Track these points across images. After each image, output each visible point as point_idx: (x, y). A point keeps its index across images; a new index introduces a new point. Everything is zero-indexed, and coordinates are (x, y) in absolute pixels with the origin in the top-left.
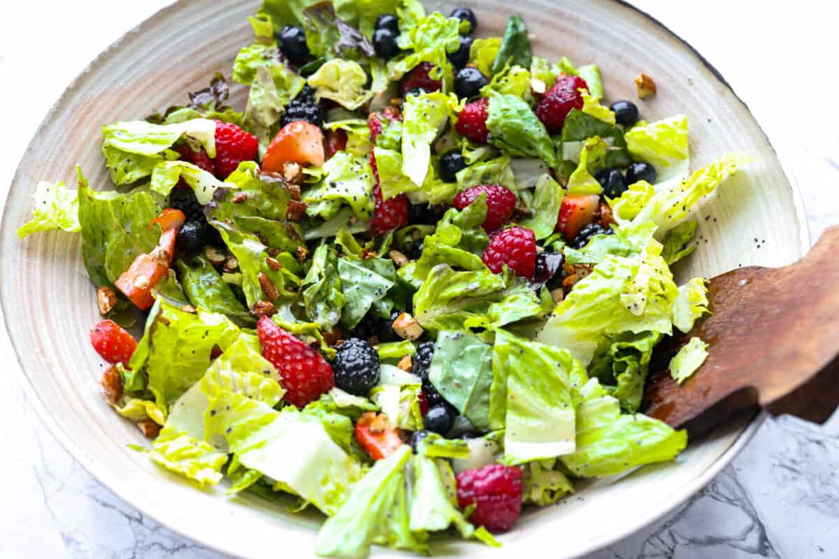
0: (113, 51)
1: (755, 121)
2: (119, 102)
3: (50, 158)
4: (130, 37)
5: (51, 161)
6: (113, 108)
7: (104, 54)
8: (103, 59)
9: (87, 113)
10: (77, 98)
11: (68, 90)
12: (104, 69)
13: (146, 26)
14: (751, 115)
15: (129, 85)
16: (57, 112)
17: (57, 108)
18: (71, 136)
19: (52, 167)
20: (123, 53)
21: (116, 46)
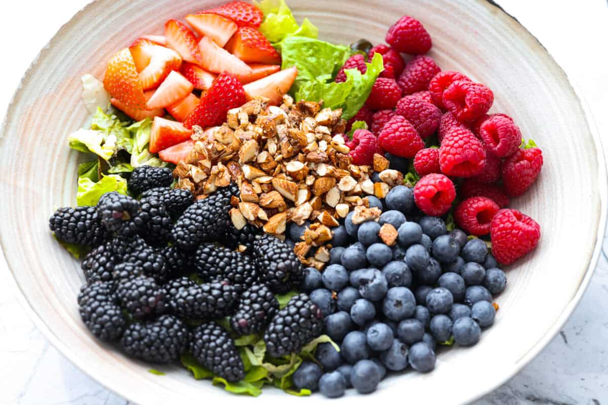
0: (34, 67)
1: (525, 29)
2: (48, 106)
3: (12, 162)
4: (44, 53)
5: (14, 164)
6: (46, 111)
7: (29, 70)
8: (29, 75)
9: (29, 119)
10: (18, 109)
11: (11, 106)
12: (32, 82)
13: (53, 42)
14: (521, 25)
15: (53, 90)
16: (7, 125)
17: (7, 122)
18: (21, 143)
19: (16, 171)
20: (42, 67)
21: (36, 63)
